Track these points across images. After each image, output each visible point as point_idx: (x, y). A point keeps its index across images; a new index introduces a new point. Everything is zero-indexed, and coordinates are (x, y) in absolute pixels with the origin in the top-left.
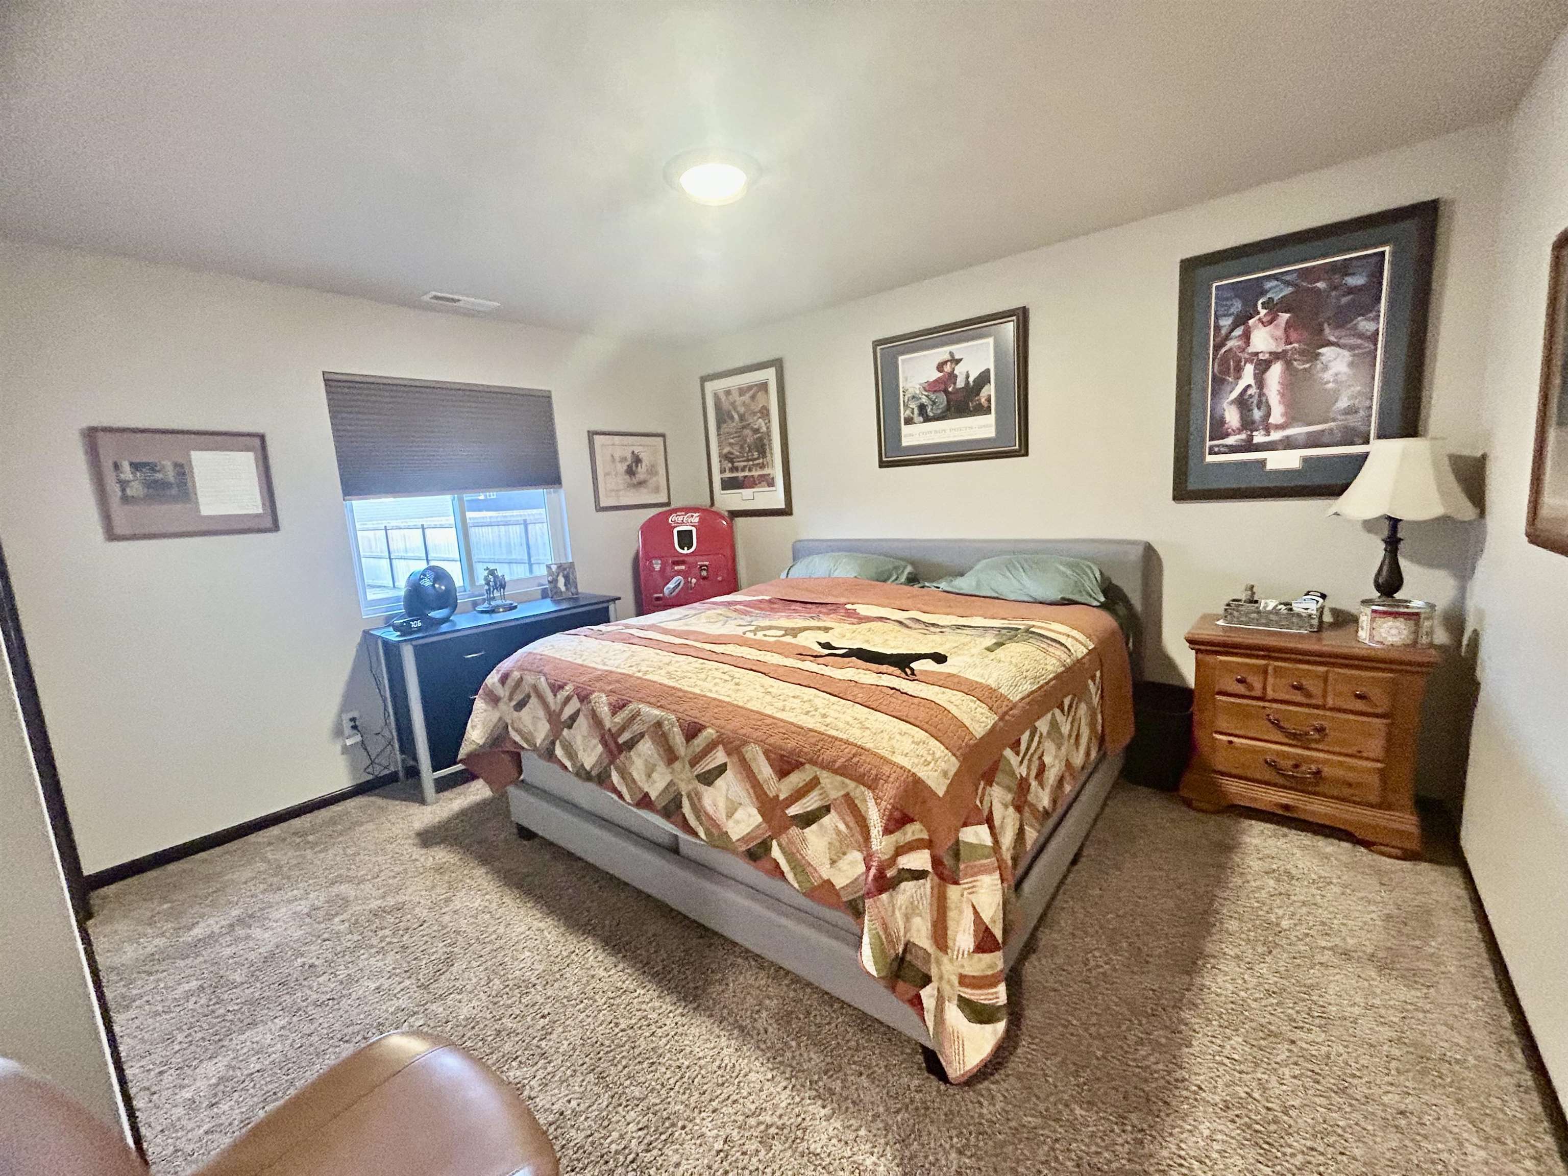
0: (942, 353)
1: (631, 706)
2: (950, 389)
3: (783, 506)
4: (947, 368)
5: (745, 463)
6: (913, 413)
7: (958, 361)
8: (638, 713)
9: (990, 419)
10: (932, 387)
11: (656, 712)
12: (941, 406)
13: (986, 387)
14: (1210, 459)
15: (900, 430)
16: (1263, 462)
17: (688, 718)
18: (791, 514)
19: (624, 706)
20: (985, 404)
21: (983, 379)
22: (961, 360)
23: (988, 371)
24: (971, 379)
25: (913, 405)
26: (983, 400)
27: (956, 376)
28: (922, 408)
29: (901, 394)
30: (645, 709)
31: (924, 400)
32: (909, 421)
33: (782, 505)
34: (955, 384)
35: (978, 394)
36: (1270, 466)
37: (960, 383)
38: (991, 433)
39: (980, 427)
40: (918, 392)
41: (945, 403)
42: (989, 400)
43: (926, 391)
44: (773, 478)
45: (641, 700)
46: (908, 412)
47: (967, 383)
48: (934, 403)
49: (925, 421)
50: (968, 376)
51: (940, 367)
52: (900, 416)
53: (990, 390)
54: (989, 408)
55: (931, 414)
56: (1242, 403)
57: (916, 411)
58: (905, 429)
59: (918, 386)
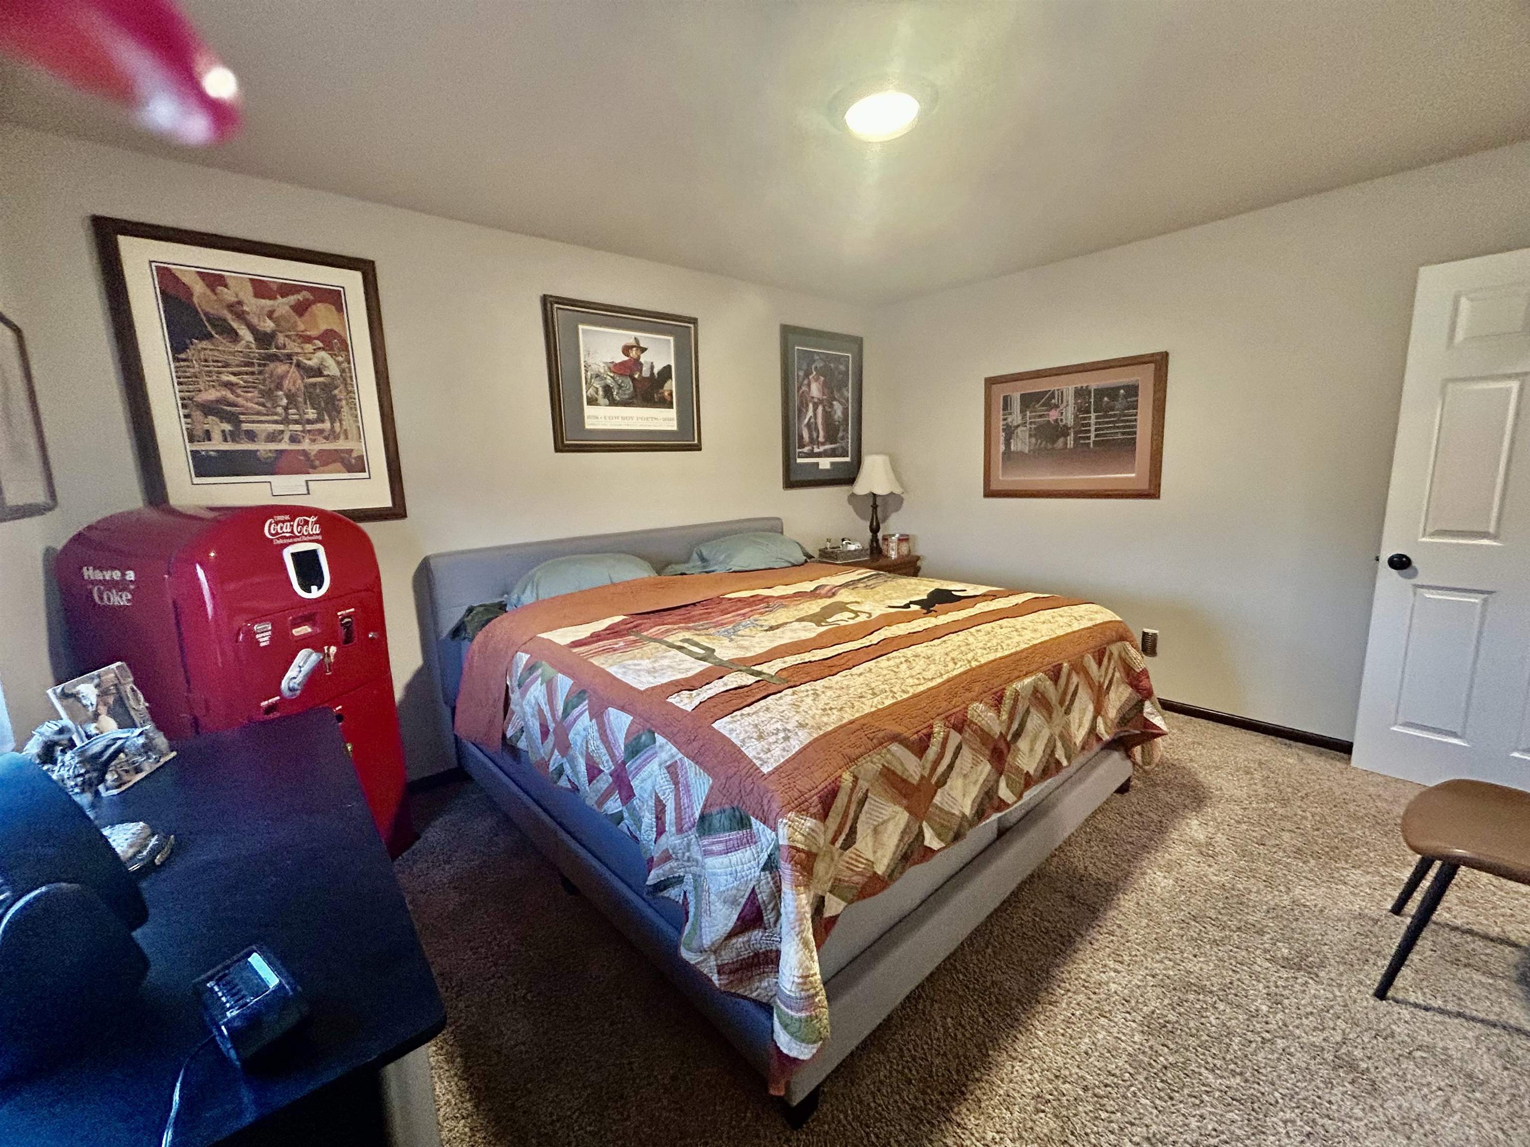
0: (628, 336)
1: (1008, 693)
2: (636, 376)
3: (389, 504)
4: (633, 353)
5: (281, 427)
6: (597, 393)
7: (644, 350)
8: (1017, 693)
9: (672, 413)
10: (619, 369)
11: (1027, 681)
12: (627, 392)
13: (669, 382)
14: (799, 461)
15: (583, 409)
16: (817, 464)
17: (1050, 667)
18: (404, 516)
19: (1002, 697)
20: (669, 398)
21: (666, 373)
22: (646, 349)
23: (669, 367)
24: (656, 371)
25: (597, 384)
26: (666, 394)
27: (641, 364)
28: (607, 390)
29: (583, 368)
30: (1018, 685)
31: (609, 381)
32: (592, 401)
33: (386, 502)
34: (641, 371)
35: (662, 387)
36: (821, 467)
37: (646, 373)
38: (673, 426)
39: (665, 420)
40: (602, 371)
41: (632, 389)
42: (671, 394)
43: (611, 372)
44: (361, 458)
45: (1010, 681)
46: (591, 391)
47: (652, 373)
48: (620, 387)
49: (610, 405)
50: (652, 367)
51: (626, 350)
52: (582, 395)
53: (672, 385)
54: (672, 403)
55: (617, 398)
56: (809, 425)
57: (601, 392)
58: (588, 410)
59: (602, 365)
